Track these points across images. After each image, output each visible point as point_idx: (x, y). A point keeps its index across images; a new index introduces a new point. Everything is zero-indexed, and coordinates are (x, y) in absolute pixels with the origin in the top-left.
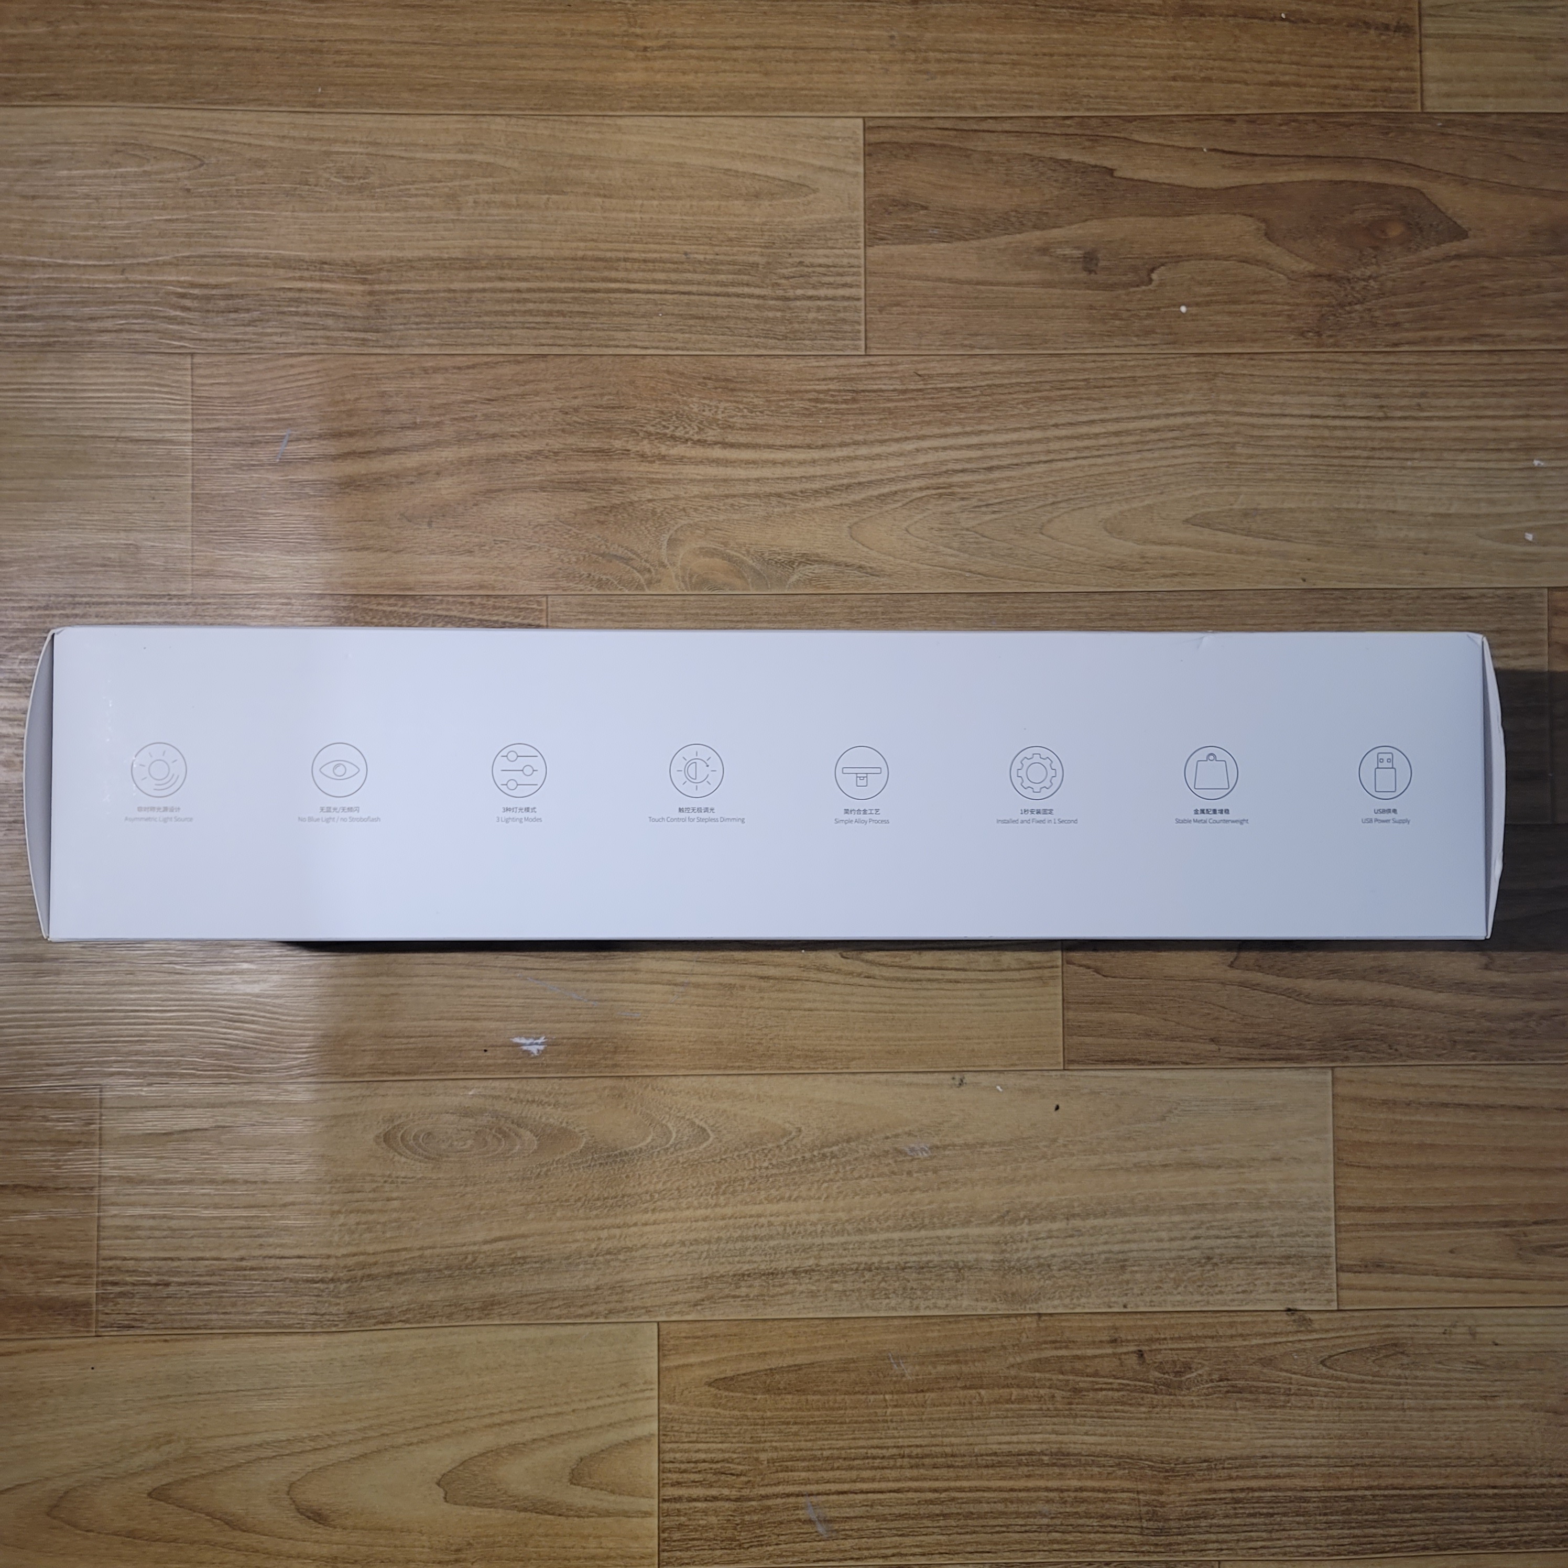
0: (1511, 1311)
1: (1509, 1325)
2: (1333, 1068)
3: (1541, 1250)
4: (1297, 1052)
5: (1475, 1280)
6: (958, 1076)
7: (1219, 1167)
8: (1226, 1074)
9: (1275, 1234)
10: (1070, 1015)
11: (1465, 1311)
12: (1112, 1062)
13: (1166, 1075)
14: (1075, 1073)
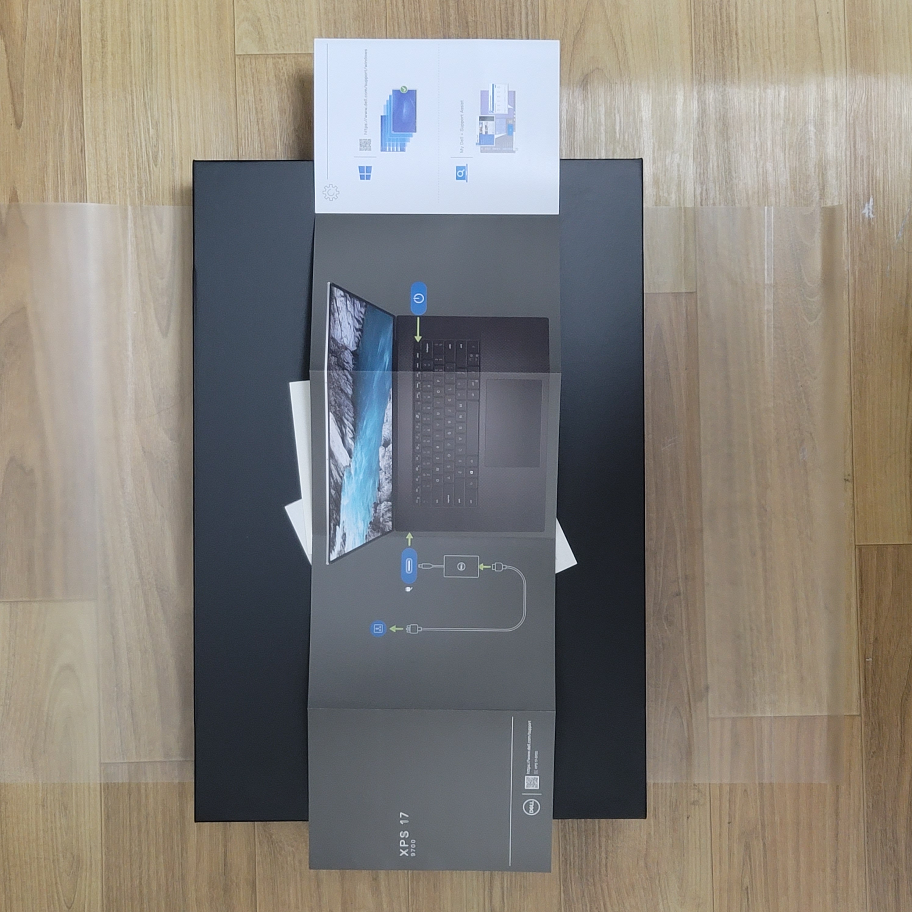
0: (709, 828)
1: (700, 826)
2: (860, 715)
3: (747, 847)
4: (870, 693)
5: (728, 805)
6: (850, 478)
7: (796, 644)
8: (855, 647)
9: (755, 679)
10: (890, 549)
11: (708, 799)
12: (861, 576)
13: (854, 610)
14: (853, 552)
